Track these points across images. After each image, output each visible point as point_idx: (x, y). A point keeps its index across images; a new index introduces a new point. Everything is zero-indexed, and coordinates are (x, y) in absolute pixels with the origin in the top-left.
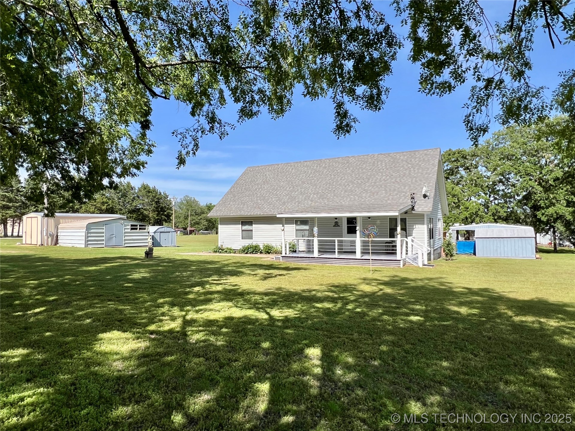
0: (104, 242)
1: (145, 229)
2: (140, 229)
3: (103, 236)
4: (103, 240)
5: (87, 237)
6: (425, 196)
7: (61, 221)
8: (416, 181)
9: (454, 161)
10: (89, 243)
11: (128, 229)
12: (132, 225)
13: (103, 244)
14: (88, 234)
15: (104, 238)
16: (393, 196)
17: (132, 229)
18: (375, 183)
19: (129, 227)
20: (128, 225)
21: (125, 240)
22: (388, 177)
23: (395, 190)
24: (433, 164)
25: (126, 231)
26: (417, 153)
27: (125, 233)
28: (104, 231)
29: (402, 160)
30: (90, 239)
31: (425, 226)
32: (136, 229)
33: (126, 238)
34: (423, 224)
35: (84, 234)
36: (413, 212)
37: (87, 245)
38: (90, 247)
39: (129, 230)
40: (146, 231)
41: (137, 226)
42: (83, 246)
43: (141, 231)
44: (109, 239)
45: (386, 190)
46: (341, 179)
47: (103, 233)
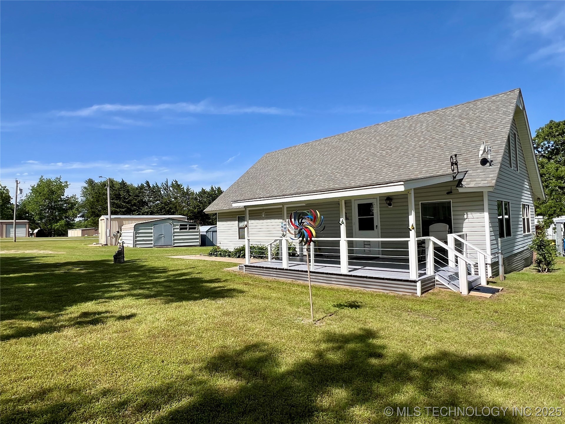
0: (152, 242)
1: (195, 228)
2: (190, 229)
3: (152, 236)
4: (152, 240)
5: (135, 237)
6: (484, 162)
7: (125, 222)
8: (472, 141)
9: (558, 135)
10: (138, 243)
11: (177, 228)
12: (181, 225)
13: (152, 244)
14: (136, 233)
15: (152, 238)
16: (428, 167)
17: (181, 229)
18: (406, 152)
19: (178, 227)
20: (178, 225)
21: (174, 240)
22: (427, 142)
23: (433, 158)
24: (505, 113)
25: (175, 230)
26: (479, 103)
27: (174, 232)
28: (152, 231)
29: (454, 116)
30: (138, 239)
31: (486, 215)
32: (186, 229)
33: (175, 238)
34: (482, 210)
35: (132, 234)
36: (460, 190)
37: (135, 245)
38: (138, 246)
39: (178, 230)
40: (196, 230)
41: (186, 225)
42: (132, 246)
43: (191, 230)
44: (158, 239)
45: (419, 161)
46: (360, 153)
47: (151, 233)
